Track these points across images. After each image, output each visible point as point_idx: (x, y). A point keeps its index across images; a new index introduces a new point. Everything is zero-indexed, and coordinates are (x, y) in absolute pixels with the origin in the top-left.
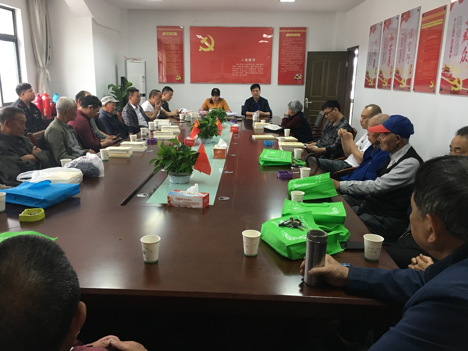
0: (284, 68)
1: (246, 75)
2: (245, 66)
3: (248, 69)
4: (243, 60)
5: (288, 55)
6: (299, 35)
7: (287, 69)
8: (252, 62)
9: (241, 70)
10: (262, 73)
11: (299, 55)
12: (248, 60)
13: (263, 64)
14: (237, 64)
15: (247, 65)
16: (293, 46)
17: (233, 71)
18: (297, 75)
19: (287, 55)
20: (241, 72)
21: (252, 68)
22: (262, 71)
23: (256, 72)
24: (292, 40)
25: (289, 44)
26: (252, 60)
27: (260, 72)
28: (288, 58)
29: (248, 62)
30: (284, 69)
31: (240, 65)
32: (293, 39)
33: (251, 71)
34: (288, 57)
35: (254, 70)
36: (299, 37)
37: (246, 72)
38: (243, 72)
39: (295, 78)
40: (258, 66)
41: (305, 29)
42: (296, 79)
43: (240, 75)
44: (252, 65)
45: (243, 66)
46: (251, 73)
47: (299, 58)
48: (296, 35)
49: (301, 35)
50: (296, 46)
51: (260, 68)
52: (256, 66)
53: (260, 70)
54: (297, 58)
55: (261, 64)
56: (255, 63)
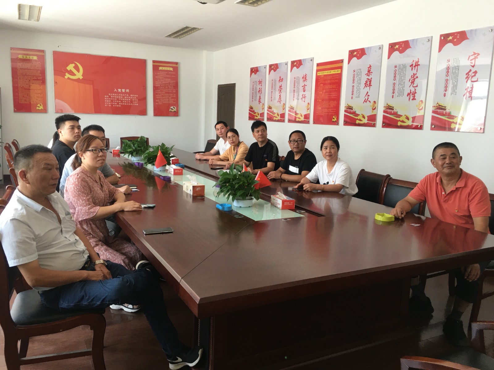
0: (159, 100)
1: (120, 106)
2: (119, 96)
3: (122, 99)
4: (116, 90)
5: (162, 87)
6: (171, 69)
7: (162, 101)
8: (125, 93)
9: (115, 100)
10: (137, 104)
11: (173, 88)
12: (121, 91)
13: (137, 96)
14: (110, 94)
15: (120, 96)
16: (167, 79)
17: (105, 101)
18: (172, 107)
19: (161, 87)
20: (115, 102)
21: (126, 98)
22: (137, 102)
23: (130, 103)
24: (165, 73)
25: (163, 77)
26: (125, 91)
27: (135, 103)
28: (162, 90)
29: (122, 93)
30: (159, 101)
31: (113, 96)
32: (166, 72)
33: (126, 102)
34: (163, 89)
35: (129, 101)
36: (171, 71)
37: (120, 103)
38: (117, 103)
39: (170, 110)
40: (132, 97)
41: (176, 64)
42: (171, 111)
43: (114, 106)
44: (126, 96)
45: (116, 96)
46: (126, 104)
47: (172, 91)
48: (168, 69)
49: (173, 70)
50: (169, 79)
51: (134, 99)
52: (130, 96)
53: (134, 101)
54: (171, 91)
55: (135, 96)
56: (129, 94)
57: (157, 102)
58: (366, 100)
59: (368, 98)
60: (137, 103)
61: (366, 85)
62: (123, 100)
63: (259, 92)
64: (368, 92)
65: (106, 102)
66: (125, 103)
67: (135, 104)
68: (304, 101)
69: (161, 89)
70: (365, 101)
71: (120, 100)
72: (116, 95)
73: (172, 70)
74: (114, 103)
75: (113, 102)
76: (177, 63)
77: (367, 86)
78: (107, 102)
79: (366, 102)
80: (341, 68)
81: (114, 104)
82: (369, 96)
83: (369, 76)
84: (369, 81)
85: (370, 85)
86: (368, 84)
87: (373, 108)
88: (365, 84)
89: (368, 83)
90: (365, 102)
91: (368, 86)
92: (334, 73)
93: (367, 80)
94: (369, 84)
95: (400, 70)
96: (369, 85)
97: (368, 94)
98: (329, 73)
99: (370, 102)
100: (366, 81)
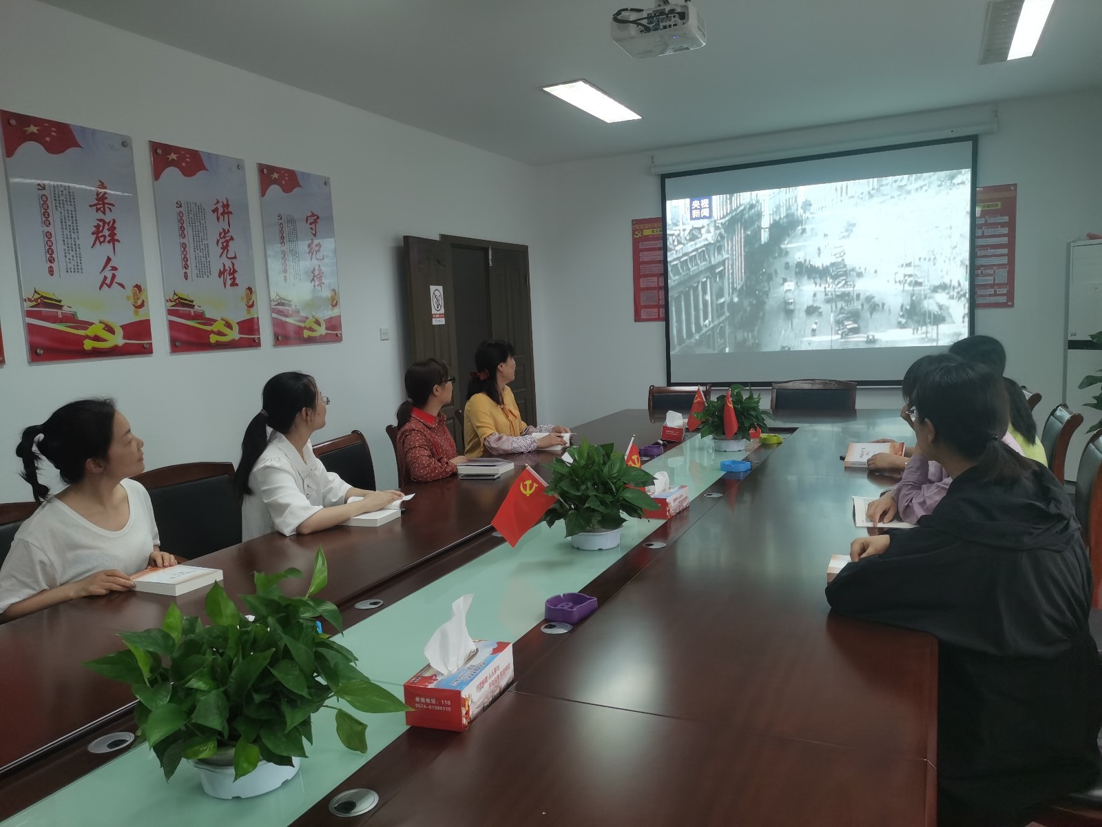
58: (108, 281)
59: (114, 276)
61: (97, 238)
64: (109, 260)
70: (103, 283)
77: (104, 241)
79: (109, 286)
82: (114, 268)
83: (104, 213)
84: (106, 227)
85: (113, 240)
86: (105, 236)
87: (136, 302)
88: (93, 234)
89: (106, 233)
90: (105, 285)
91: (109, 242)
93: (101, 224)
94: (109, 236)
96: (108, 238)
97: (112, 264)
99: (121, 285)
100: (97, 227)
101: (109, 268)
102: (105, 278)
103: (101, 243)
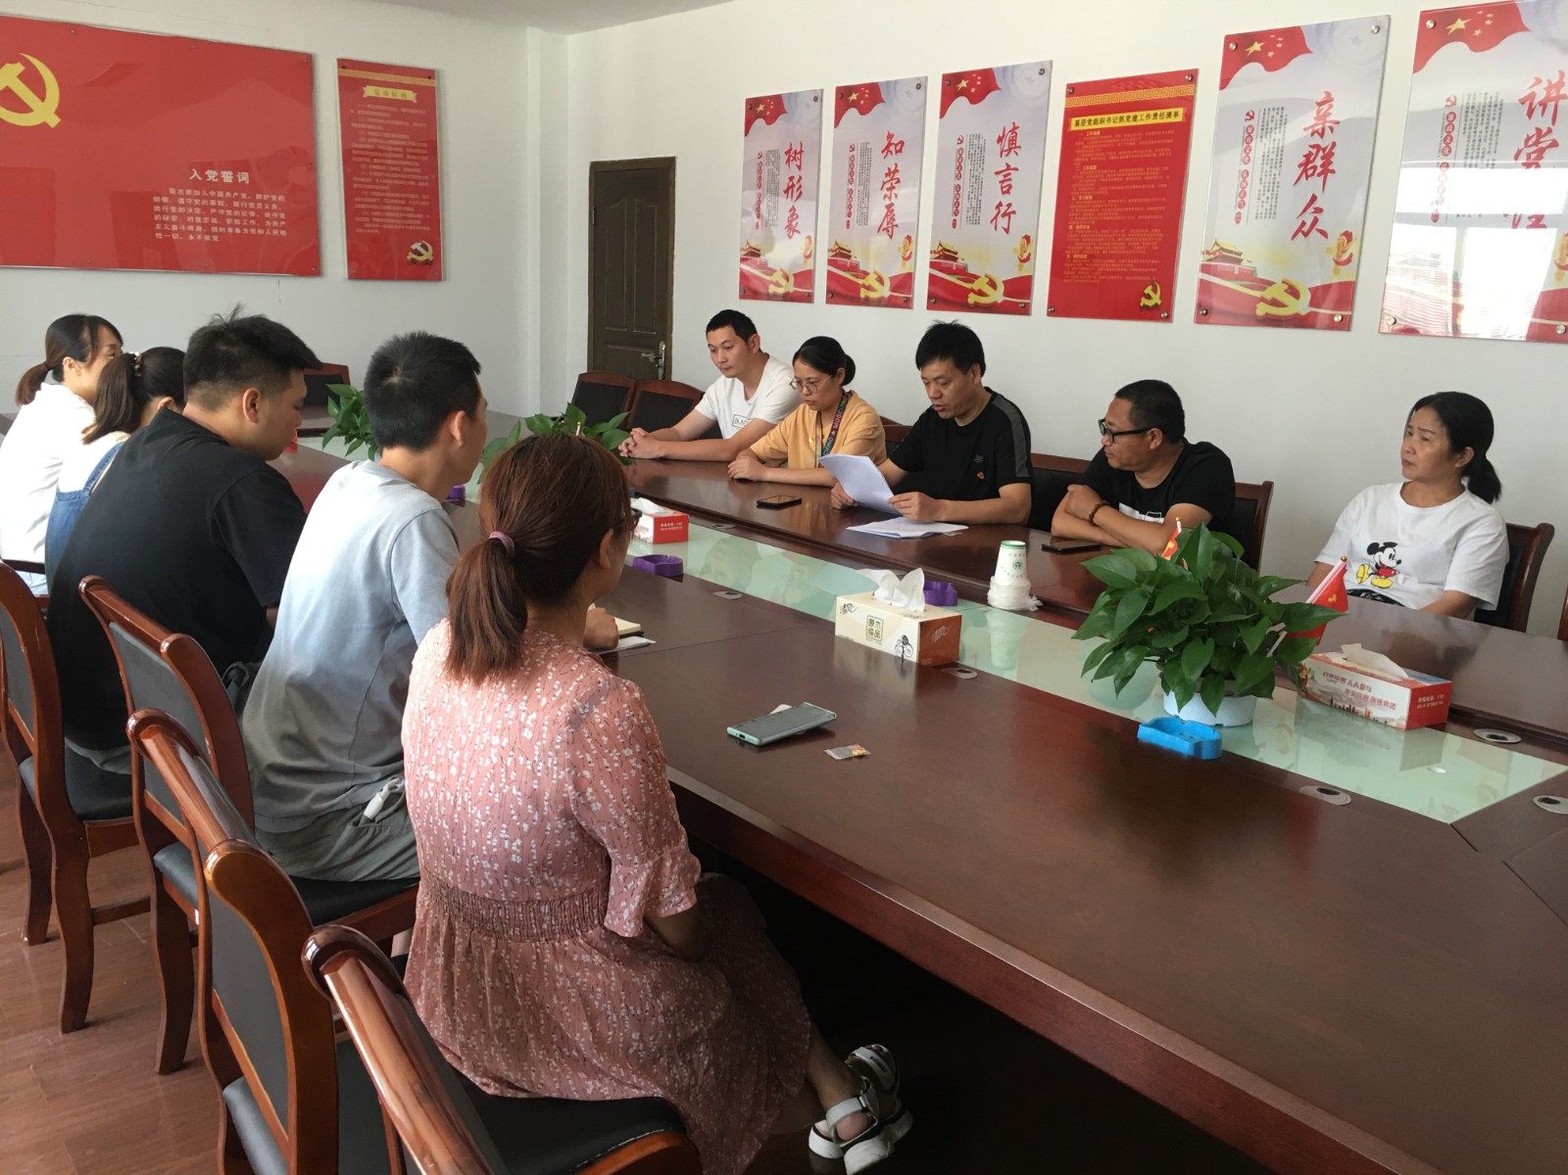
0: (366, 216)
1: (215, 238)
2: (210, 198)
3: (222, 212)
4: (196, 174)
5: (378, 167)
6: (410, 96)
7: (378, 220)
8: (235, 186)
9: (195, 215)
10: (283, 233)
11: (418, 170)
12: (219, 176)
13: (281, 198)
14: (172, 191)
15: (216, 198)
16: (394, 136)
17: (156, 217)
18: (417, 246)
19: (374, 167)
20: (195, 224)
21: (240, 209)
22: (283, 223)
23: (255, 227)
24: (387, 111)
25: (380, 128)
26: (235, 179)
27: (275, 228)
28: (379, 178)
29: (220, 185)
30: (367, 219)
31: (185, 196)
32: (392, 109)
33: (237, 222)
34: (380, 174)
35: (249, 218)
36: (411, 102)
37: (215, 225)
38: (203, 225)
39: (411, 256)
40: (263, 202)
41: (430, 78)
42: (413, 261)
43: (191, 237)
44: (238, 199)
45: (200, 198)
46: (238, 231)
47: (416, 181)
48: (399, 94)
49: (417, 98)
50: (404, 136)
51: (271, 211)
52: (256, 201)
53: (271, 219)
54: (413, 183)
55: (274, 198)
56: (252, 189)
57: (361, 225)
58: (1305, 229)
59: (1316, 221)
60: (283, 228)
61: (1305, 171)
62: (225, 216)
63: (786, 191)
64: (1314, 198)
65: (158, 222)
66: (234, 226)
67: (275, 232)
68: (1007, 230)
69: (375, 174)
70: (1299, 230)
71: (216, 215)
72: (197, 193)
73: (415, 101)
74: (191, 228)
75: (187, 224)
76: (430, 74)
77: (1313, 174)
78: (163, 223)
79: (1306, 234)
80: (1188, 102)
81: (190, 232)
82: (1319, 210)
83: (1322, 135)
84: (1321, 154)
85: (1326, 170)
86: (1315, 168)
88: (1300, 166)
89: (1319, 162)
90: (1300, 234)
91: (1319, 175)
92: (1151, 121)
93: (1314, 151)
94: (1322, 166)
95: (1470, 116)
96: (1319, 170)
97: (1317, 204)
98: (1125, 124)
99: (1324, 233)
100: (1308, 156)
101: (1311, 209)
102: (1304, 223)
103: (1307, 177)
